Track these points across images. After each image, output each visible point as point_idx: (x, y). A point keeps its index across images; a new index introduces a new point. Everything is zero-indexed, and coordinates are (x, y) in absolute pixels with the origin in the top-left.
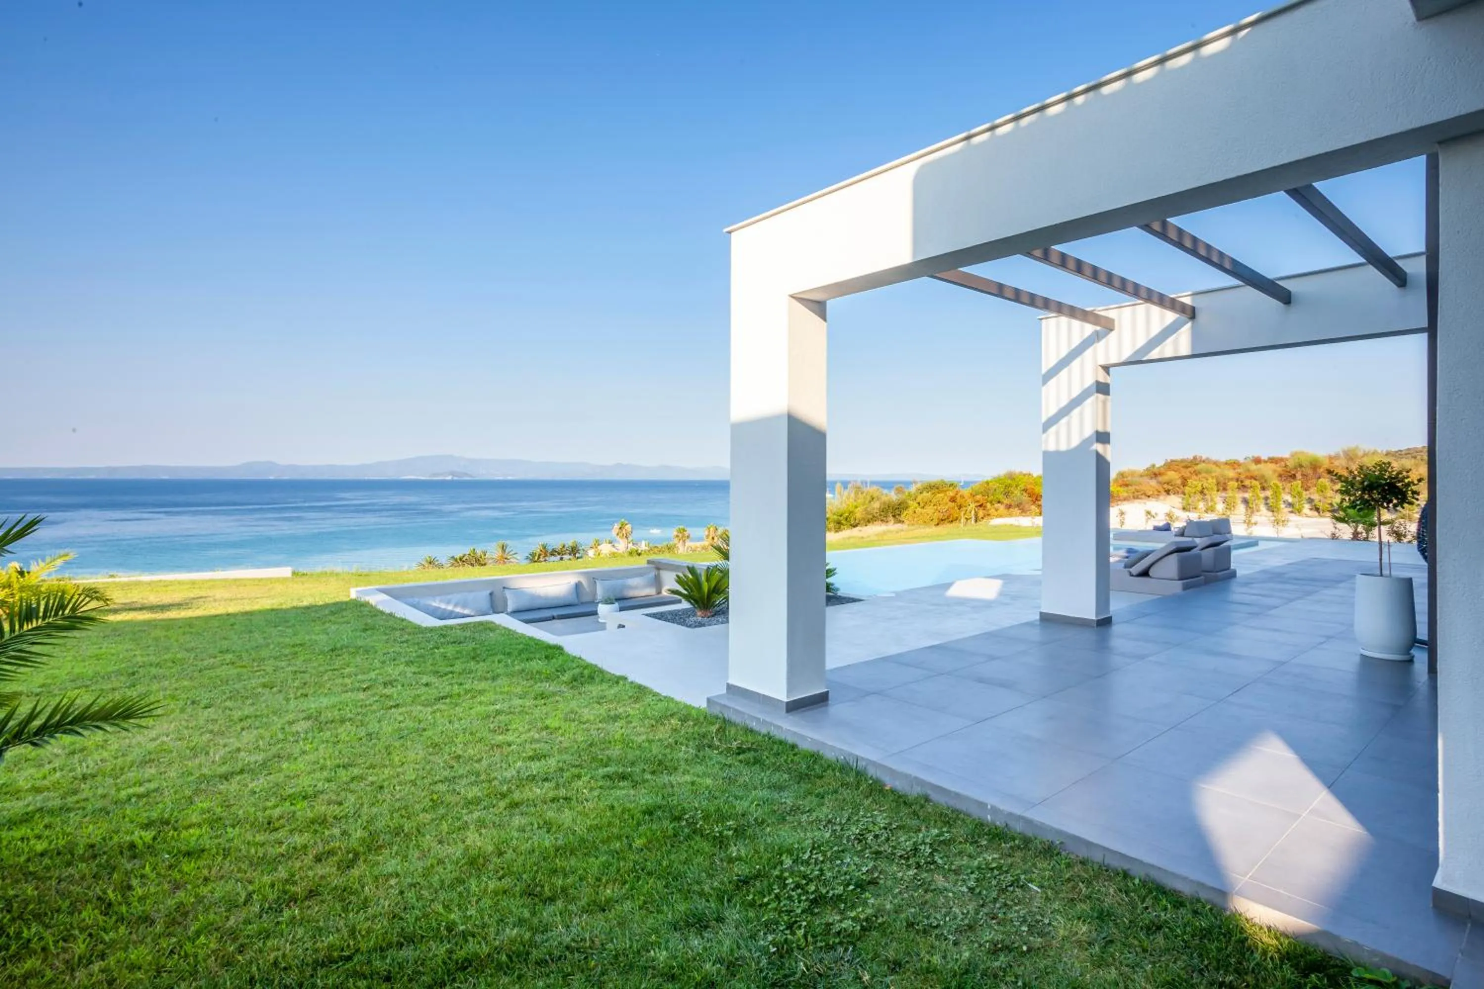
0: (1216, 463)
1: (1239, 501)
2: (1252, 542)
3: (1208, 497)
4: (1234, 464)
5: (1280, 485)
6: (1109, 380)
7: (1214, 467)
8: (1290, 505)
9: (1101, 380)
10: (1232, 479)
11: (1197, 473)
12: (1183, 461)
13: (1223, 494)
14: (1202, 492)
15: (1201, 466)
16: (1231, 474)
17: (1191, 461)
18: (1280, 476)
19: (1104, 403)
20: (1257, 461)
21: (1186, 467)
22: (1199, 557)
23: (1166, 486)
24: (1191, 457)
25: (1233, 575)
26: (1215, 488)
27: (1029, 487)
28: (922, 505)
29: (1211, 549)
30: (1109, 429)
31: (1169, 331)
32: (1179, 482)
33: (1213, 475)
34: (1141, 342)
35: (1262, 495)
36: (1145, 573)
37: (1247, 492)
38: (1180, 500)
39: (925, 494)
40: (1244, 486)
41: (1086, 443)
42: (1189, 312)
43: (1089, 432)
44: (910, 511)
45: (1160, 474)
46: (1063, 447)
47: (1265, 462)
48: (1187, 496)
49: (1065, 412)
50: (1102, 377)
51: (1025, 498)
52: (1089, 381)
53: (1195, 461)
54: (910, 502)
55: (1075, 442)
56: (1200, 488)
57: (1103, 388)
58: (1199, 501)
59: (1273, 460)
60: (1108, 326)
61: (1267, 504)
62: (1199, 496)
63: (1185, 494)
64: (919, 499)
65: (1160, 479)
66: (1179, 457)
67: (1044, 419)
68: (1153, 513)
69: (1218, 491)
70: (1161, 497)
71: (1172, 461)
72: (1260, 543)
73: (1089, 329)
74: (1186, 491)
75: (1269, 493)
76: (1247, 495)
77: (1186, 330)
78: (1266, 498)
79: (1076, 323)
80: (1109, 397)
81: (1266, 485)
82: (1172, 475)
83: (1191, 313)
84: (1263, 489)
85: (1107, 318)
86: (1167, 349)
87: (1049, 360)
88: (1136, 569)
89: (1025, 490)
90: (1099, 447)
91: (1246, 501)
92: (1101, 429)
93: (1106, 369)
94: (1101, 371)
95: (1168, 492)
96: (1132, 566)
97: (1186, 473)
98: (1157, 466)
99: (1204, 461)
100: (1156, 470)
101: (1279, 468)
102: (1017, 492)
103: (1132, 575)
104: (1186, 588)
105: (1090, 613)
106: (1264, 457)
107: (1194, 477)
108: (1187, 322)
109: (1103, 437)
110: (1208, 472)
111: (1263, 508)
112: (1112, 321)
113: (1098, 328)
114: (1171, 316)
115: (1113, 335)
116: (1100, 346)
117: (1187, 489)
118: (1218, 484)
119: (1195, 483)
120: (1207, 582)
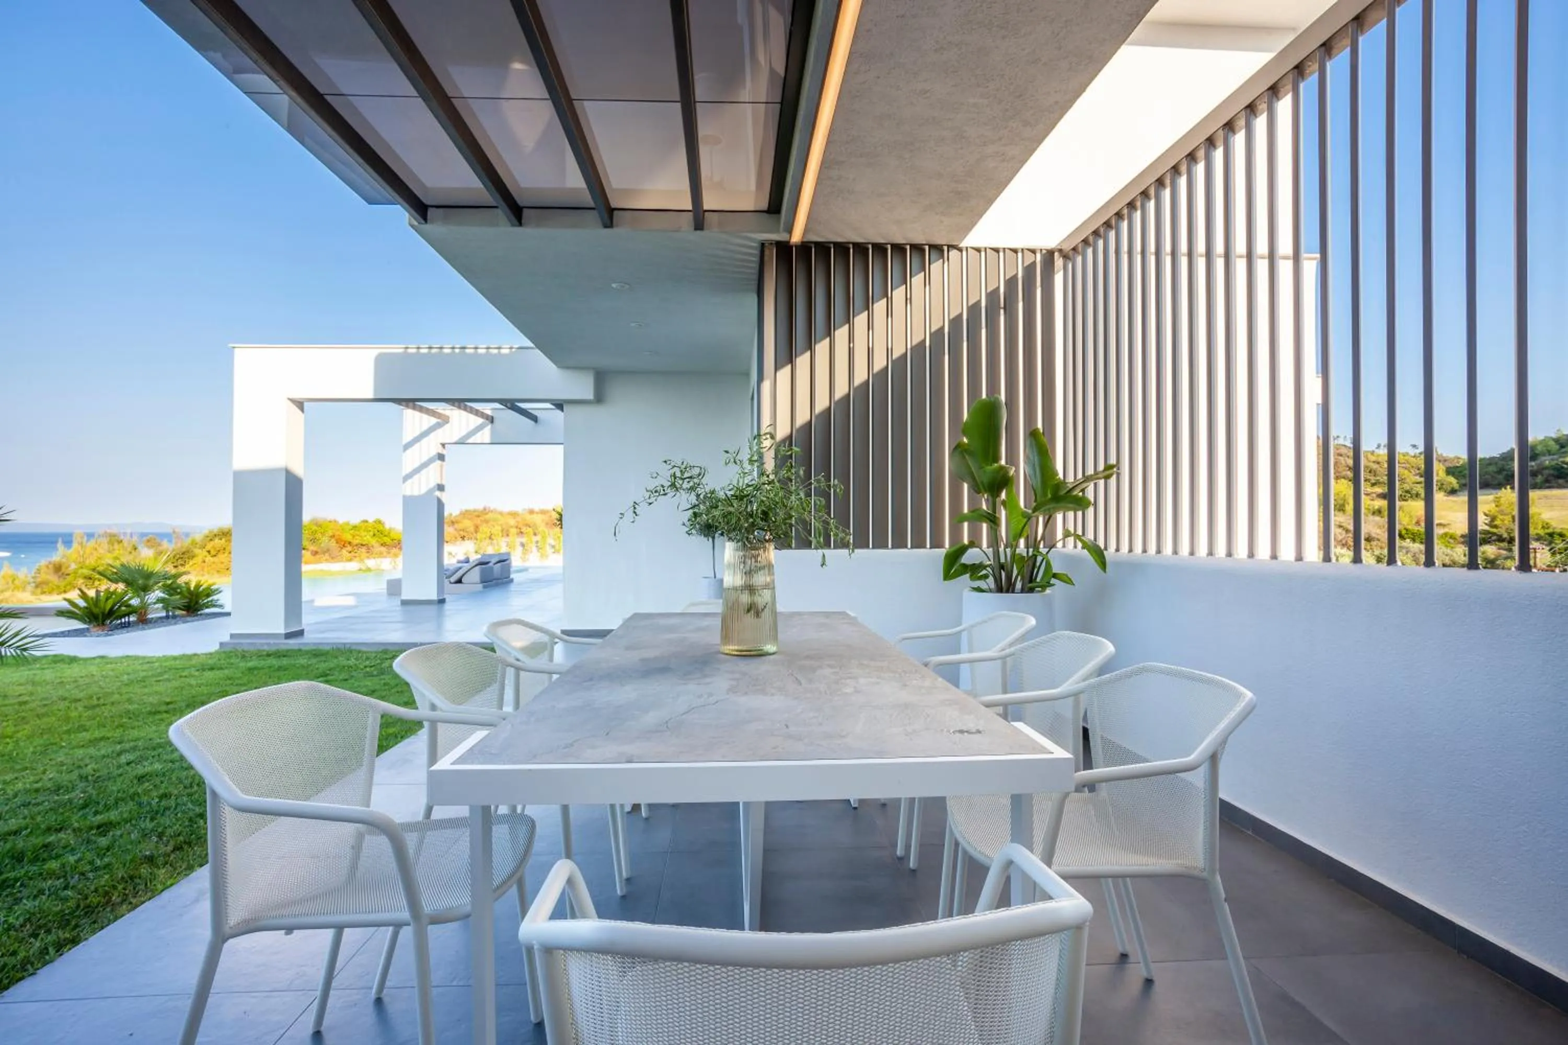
0: (501, 513)
1: (518, 544)
2: (525, 570)
3: (495, 541)
4: (514, 514)
5: (546, 531)
6: (444, 452)
7: (499, 517)
8: (553, 547)
9: (440, 452)
10: (512, 527)
11: (487, 521)
12: (475, 511)
13: (507, 539)
14: (490, 538)
15: (490, 516)
16: (512, 522)
17: (482, 512)
18: (547, 524)
19: (442, 466)
20: (531, 512)
21: (478, 516)
22: (492, 568)
23: (462, 533)
24: (481, 507)
25: (512, 581)
26: (500, 534)
27: (337, 533)
28: (213, 552)
29: (499, 564)
30: (444, 483)
31: (479, 428)
32: (472, 529)
33: (500, 523)
34: (464, 433)
35: (535, 539)
36: (459, 581)
37: (523, 537)
38: (473, 545)
39: (217, 540)
40: (522, 533)
41: (430, 492)
42: (490, 418)
43: (432, 484)
44: (198, 559)
45: (457, 522)
46: (416, 493)
47: (537, 513)
48: (478, 541)
49: (417, 471)
50: (441, 450)
51: (333, 543)
52: (433, 452)
53: (485, 511)
54: (197, 551)
55: (424, 490)
56: (489, 534)
57: (441, 457)
58: (488, 546)
59: (543, 512)
60: (445, 420)
61: (537, 546)
62: (488, 541)
63: (477, 539)
64: (209, 547)
65: (456, 526)
66: (471, 507)
67: (404, 474)
68: (453, 554)
69: (502, 536)
70: (458, 543)
71: (466, 511)
72: (530, 570)
73: (433, 421)
74: (478, 537)
75: (538, 538)
76: (524, 540)
77: (487, 430)
78: (537, 542)
79: (425, 416)
80: (444, 463)
81: (536, 531)
82: (468, 524)
83: (491, 420)
84: (535, 534)
85: (445, 415)
86: (477, 438)
87: (407, 437)
88: (453, 579)
89: (333, 536)
90: (438, 493)
91: (523, 545)
92: (439, 483)
93: (443, 445)
94: (440, 446)
95: (463, 538)
96: (450, 576)
97: (478, 521)
98: (454, 514)
99: (492, 511)
100: (452, 518)
101: (545, 517)
102: (325, 539)
103: (450, 583)
104: (485, 587)
105: (434, 596)
106: (537, 509)
107: (485, 525)
108: (488, 425)
109: (441, 488)
110: (495, 520)
111: (534, 549)
112: (448, 417)
113: (439, 420)
114: (480, 421)
115: (447, 426)
116: (440, 431)
117: (479, 536)
118: (502, 531)
119: (484, 529)
120: (497, 585)
